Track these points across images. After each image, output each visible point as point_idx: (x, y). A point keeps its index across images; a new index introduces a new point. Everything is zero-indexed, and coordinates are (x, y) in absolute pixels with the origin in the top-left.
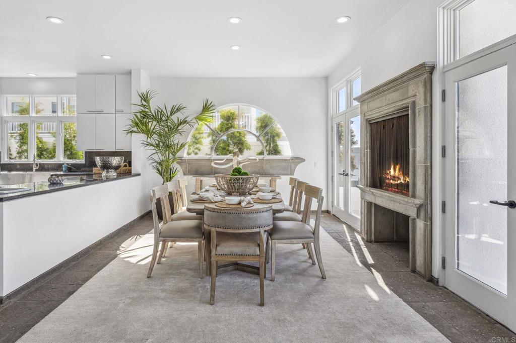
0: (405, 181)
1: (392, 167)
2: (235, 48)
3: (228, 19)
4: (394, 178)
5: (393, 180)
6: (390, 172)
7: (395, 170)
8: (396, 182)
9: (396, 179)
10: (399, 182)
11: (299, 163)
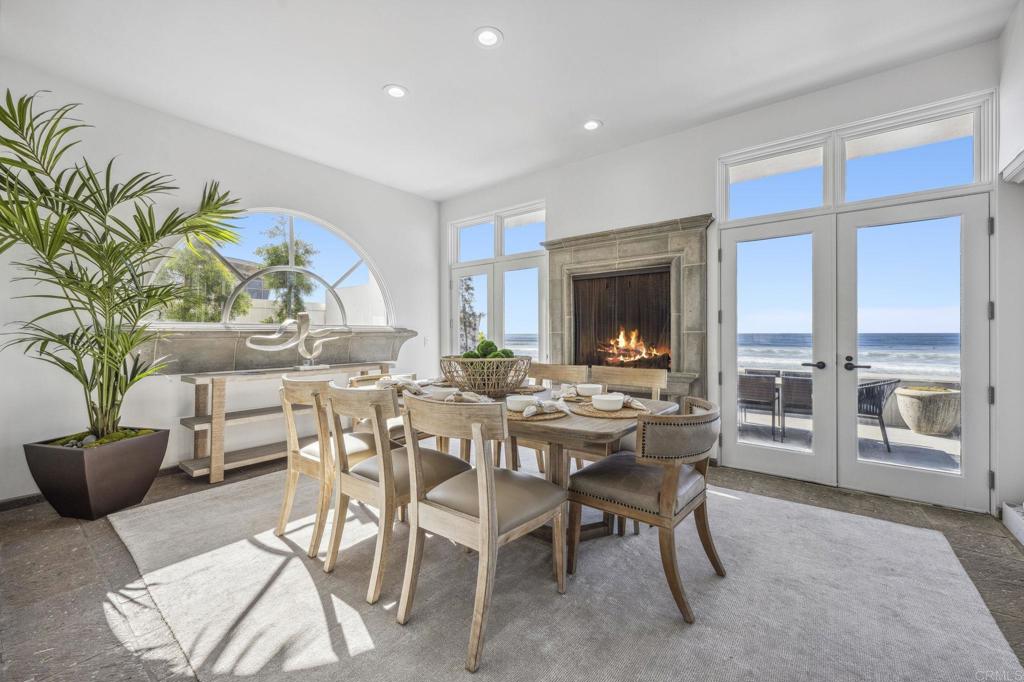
0: (650, 354)
1: (622, 333)
2: (396, 92)
3: (478, 29)
4: (626, 352)
5: (624, 356)
6: (617, 343)
7: (628, 338)
8: (632, 359)
9: (632, 354)
10: (638, 357)
11: (407, 338)
